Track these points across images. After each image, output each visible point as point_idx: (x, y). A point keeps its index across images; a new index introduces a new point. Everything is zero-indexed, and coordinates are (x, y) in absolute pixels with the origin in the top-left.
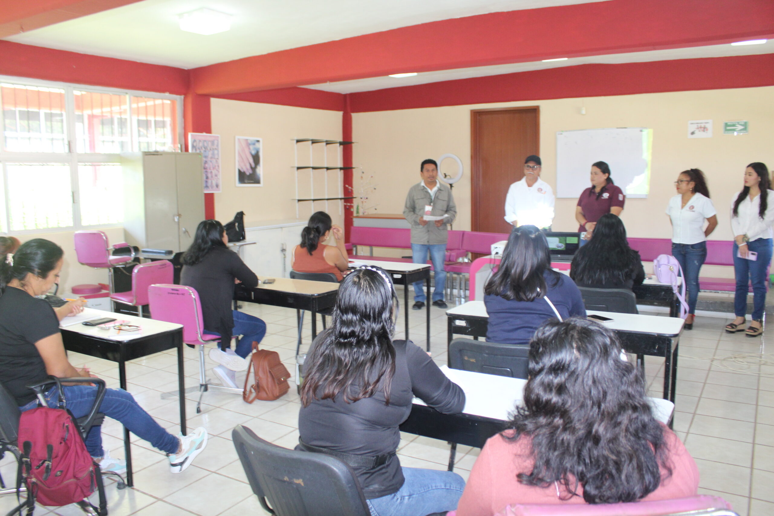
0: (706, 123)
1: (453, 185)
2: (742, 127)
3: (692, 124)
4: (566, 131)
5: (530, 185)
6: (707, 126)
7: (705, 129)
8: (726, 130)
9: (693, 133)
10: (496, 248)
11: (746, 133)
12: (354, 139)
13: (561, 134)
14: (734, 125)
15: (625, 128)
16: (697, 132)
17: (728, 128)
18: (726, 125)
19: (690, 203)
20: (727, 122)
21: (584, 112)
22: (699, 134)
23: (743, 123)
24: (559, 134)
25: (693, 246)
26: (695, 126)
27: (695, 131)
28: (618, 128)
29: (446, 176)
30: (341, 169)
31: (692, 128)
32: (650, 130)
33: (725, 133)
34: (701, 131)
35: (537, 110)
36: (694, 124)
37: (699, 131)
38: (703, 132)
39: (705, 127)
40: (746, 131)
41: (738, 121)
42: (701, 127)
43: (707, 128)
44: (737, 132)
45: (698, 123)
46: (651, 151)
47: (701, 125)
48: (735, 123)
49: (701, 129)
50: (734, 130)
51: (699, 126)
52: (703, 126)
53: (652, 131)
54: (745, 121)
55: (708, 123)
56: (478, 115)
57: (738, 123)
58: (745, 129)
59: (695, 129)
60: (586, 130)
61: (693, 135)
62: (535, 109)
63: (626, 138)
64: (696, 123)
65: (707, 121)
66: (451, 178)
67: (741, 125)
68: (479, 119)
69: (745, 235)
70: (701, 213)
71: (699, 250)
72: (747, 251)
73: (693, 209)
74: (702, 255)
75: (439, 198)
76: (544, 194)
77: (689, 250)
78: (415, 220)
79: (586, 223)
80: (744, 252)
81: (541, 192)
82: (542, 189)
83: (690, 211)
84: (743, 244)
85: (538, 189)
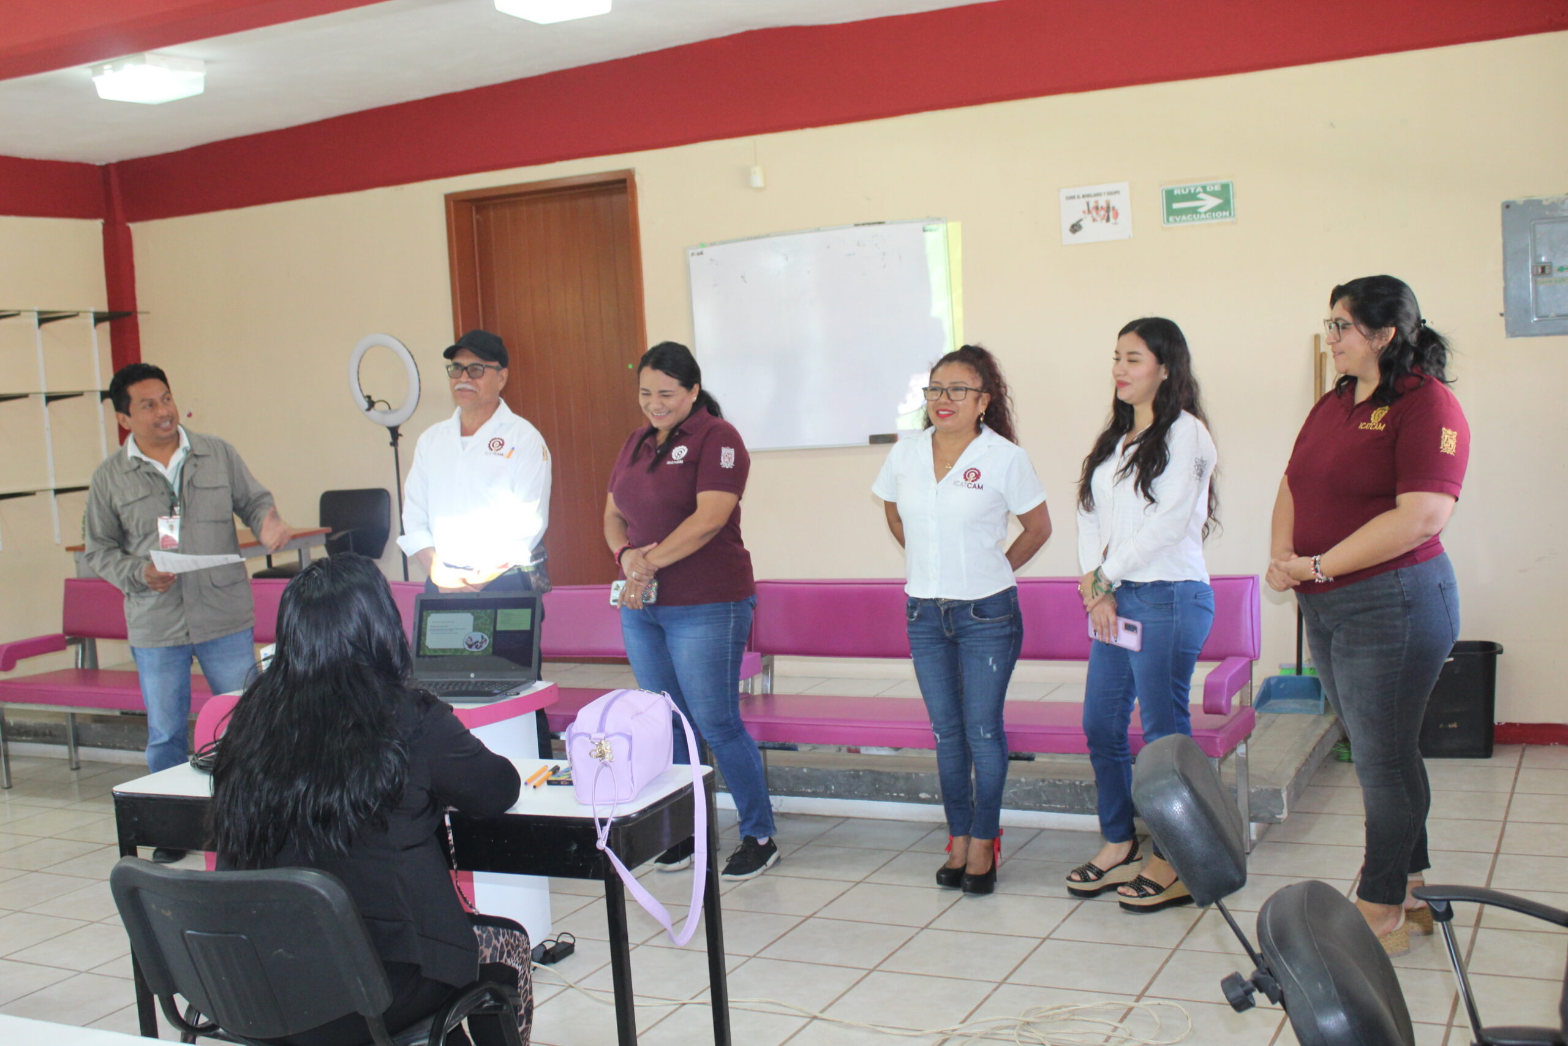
0: (1110, 194)
1: (400, 431)
2: (1214, 202)
3: (1073, 198)
4: (713, 244)
5: (468, 430)
6: (1114, 201)
7: (1109, 213)
8: (1171, 212)
9: (1075, 228)
11: (1229, 220)
12: (141, 304)
13: (701, 253)
14: (1192, 197)
15: (880, 223)
16: (1087, 223)
17: (1176, 206)
18: (1170, 197)
19: (964, 462)
20: (1169, 187)
21: (758, 181)
22: (1094, 230)
23: (1217, 188)
24: (693, 254)
25: (980, 607)
26: (1081, 204)
27: (1081, 220)
28: (856, 225)
29: (371, 404)
31: (1074, 211)
32: (950, 224)
33: (1168, 221)
34: (1098, 219)
35: (628, 182)
36: (1078, 197)
37: (1094, 220)
38: (1104, 221)
39: (1111, 206)
40: (1228, 214)
41: (1204, 183)
42: (1097, 208)
43: (1116, 208)
44: (1203, 216)
45: (1088, 196)
46: (958, 291)
47: (1096, 202)
48: (1195, 190)
49: (1097, 213)
50: (1194, 211)
51: (1092, 205)
52: (1102, 203)
53: (955, 228)
54: (1224, 181)
55: (1117, 192)
56: (474, 208)
57: (1204, 188)
58: (1225, 206)
59: (1081, 216)
60: (768, 236)
61: (1078, 234)
62: (624, 181)
63: (884, 254)
64: (1084, 196)
65: (1112, 187)
66: (390, 408)
67: (1214, 194)
68: (478, 221)
69: (1097, 574)
70: (1002, 495)
71: (1001, 621)
72: (1112, 617)
73: (976, 480)
74: (1009, 636)
75: (197, 483)
76: (509, 456)
77: (969, 623)
78: (130, 575)
79: (623, 550)
80: (1104, 620)
81: (499, 452)
82: (503, 442)
83: (970, 486)
84: (1097, 598)
85: (493, 440)
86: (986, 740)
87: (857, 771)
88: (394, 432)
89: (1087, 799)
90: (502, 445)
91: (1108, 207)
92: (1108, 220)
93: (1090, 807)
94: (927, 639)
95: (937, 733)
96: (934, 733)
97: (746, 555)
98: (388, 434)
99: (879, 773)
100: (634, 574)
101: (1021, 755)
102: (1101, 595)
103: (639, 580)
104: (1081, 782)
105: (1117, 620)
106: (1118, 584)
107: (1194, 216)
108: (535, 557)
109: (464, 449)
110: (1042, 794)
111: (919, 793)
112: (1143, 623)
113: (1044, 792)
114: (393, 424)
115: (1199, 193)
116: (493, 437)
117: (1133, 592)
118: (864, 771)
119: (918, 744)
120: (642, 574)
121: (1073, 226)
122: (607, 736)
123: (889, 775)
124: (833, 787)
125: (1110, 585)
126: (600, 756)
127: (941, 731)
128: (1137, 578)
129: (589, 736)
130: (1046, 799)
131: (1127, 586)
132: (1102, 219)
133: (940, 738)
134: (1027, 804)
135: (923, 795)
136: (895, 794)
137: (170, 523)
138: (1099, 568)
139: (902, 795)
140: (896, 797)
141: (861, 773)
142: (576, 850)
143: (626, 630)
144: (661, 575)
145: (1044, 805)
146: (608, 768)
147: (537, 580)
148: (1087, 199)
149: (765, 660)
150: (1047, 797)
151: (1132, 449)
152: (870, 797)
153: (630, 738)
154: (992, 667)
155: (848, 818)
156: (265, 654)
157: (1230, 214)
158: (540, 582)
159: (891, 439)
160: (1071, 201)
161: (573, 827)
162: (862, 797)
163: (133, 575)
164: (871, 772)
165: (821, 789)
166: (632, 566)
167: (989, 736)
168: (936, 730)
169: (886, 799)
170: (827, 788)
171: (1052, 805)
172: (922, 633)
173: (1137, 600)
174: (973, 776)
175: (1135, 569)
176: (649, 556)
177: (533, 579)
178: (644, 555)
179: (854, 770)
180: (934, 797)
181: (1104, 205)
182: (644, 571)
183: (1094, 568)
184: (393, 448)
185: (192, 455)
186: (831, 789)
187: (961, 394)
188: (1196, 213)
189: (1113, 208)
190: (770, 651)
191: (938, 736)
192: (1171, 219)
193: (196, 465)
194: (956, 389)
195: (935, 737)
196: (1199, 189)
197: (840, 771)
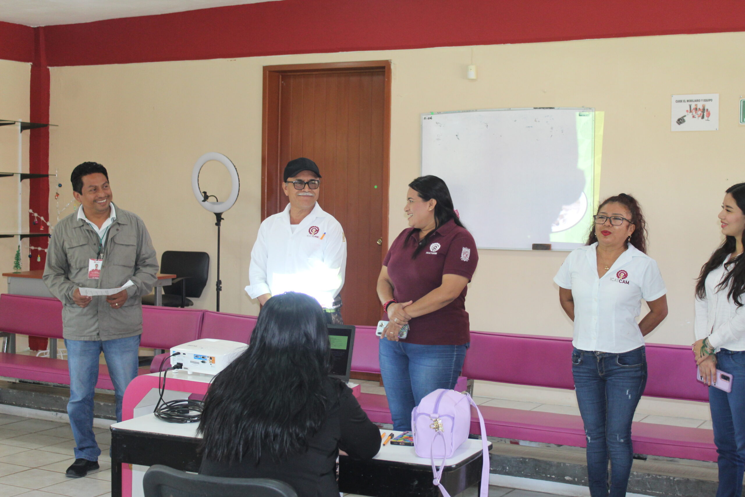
0: (706, 100)
1: (222, 216)
3: (681, 101)
4: (439, 113)
5: (294, 221)
6: (708, 105)
7: (704, 113)
9: (680, 121)
10: (179, 353)
13: (431, 118)
15: (550, 108)
16: (688, 118)
19: (617, 266)
21: (472, 74)
22: (693, 123)
24: (425, 118)
25: (623, 357)
26: (686, 106)
27: (685, 116)
28: (535, 108)
29: (206, 197)
30: (23, 177)
31: (681, 110)
32: (597, 113)
33: (743, 121)
34: (696, 116)
35: (386, 68)
36: (684, 101)
37: (694, 117)
38: (700, 118)
39: (706, 108)
42: (696, 109)
43: (709, 110)
45: (691, 101)
46: (599, 156)
47: (696, 105)
49: (696, 113)
51: (693, 107)
52: (700, 105)
53: (600, 115)
55: (710, 100)
56: (280, 76)
59: (686, 114)
60: (476, 111)
61: (682, 125)
62: (383, 68)
63: (552, 128)
64: (688, 101)
65: (708, 97)
66: (217, 201)
68: (282, 84)
69: (705, 341)
70: (640, 288)
71: (636, 367)
72: (713, 370)
73: (625, 278)
74: (640, 378)
75: (117, 240)
76: (322, 239)
77: (616, 367)
78: (67, 294)
79: (390, 303)
80: (708, 371)
81: (316, 235)
82: (318, 229)
83: (621, 281)
84: (703, 358)
85: (311, 227)
86: (620, 443)
87: (525, 459)
88: (219, 217)
89: (677, 489)
90: (317, 231)
91: (704, 109)
92: (703, 117)
93: (679, 494)
94: (585, 376)
95: (589, 436)
96: (587, 436)
97: (467, 315)
98: (215, 217)
99: (539, 461)
100: (396, 320)
101: (641, 456)
102: (706, 355)
103: (398, 324)
104: (674, 478)
105: (716, 371)
106: (718, 350)
108: (335, 304)
109: (293, 232)
110: (647, 483)
111: (565, 477)
112: (734, 377)
113: (649, 482)
114: (218, 211)
116: (312, 226)
117: (730, 357)
118: (530, 459)
119: (573, 443)
120: (401, 320)
121: (679, 120)
122: (440, 416)
123: (546, 463)
124: (508, 468)
125: (713, 350)
126: (437, 428)
127: (592, 435)
128: (733, 348)
129: (429, 415)
130: (649, 487)
131: (724, 352)
132: (699, 117)
133: (591, 439)
134: (636, 489)
135: (567, 478)
136: (549, 476)
137: (96, 263)
138: (707, 338)
139: (553, 476)
140: (549, 477)
141: (527, 460)
142: (417, 484)
143: (383, 357)
144: (413, 322)
145: (648, 491)
146: (440, 436)
147: (336, 318)
148: (690, 103)
149: (468, 383)
150: (650, 486)
151: (732, 266)
152: (532, 476)
153: (453, 418)
154: (628, 396)
155: (514, 489)
156: (174, 352)
158: (337, 320)
159: (546, 247)
160: (679, 103)
161: (417, 470)
162: (526, 476)
163: (68, 294)
164: (534, 460)
165: (499, 469)
166: (395, 314)
167: (622, 441)
168: (589, 434)
169: (542, 478)
170: (504, 468)
171: (653, 492)
172: (583, 373)
173: (733, 362)
174: (609, 467)
175: (730, 341)
176: (407, 309)
177: (333, 318)
178: (404, 308)
179: (522, 458)
180: (575, 480)
181: (701, 108)
182: (402, 319)
183: (704, 338)
184: (217, 227)
185: (117, 223)
186: (506, 469)
187: (619, 222)
189: (707, 110)
190: (472, 377)
191: (589, 438)
193: (117, 230)
194: (616, 218)
195: (587, 439)
197: (513, 458)
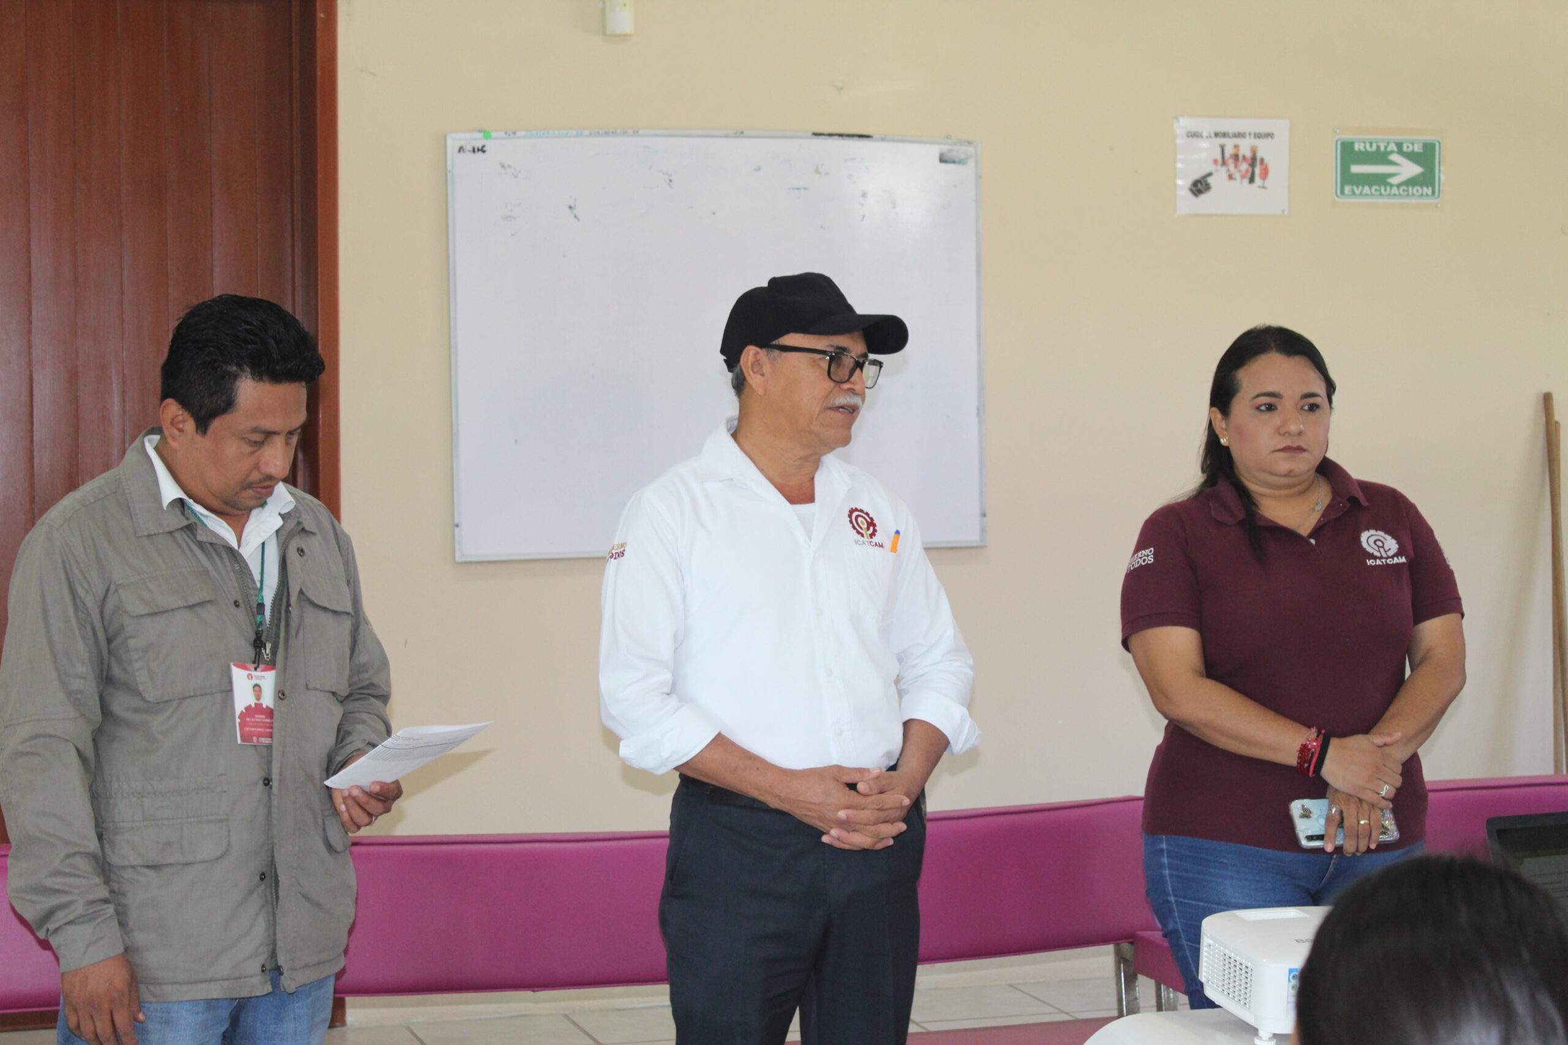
0: (1258, 136)
2: (1414, 170)
3: (1198, 135)
6: (1265, 149)
7: (1255, 165)
8: (1348, 179)
9: (1200, 187)
11: (1431, 201)
13: (483, 150)
14: (1381, 157)
15: (860, 136)
16: (1218, 181)
17: (1356, 169)
18: (1348, 153)
20: (1348, 137)
22: (1229, 194)
23: (1418, 148)
24: (461, 149)
26: (1212, 148)
27: (1210, 174)
31: (1200, 159)
33: (1342, 192)
34: (1237, 176)
36: (1209, 135)
37: (1230, 177)
38: (1246, 181)
39: (1259, 155)
40: (1430, 192)
41: (1399, 138)
42: (1236, 157)
43: (1266, 161)
44: (1395, 190)
45: (1225, 135)
47: (1236, 147)
48: (1386, 147)
49: (1236, 166)
50: (1381, 180)
51: (1229, 151)
52: (1245, 151)
54: (1429, 138)
55: (1269, 135)
57: (1399, 145)
58: (1426, 180)
59: (1209, 167)
60: (635, 133)
61: (1203, 197)
63: (864, 195)
64: (1216, 135)
65: (1263, 126)
67: (1412, 157)
76: (894, 550)
79: (1325, 742)
81: (875, 539)
90: (871, 525)
91: (1254, 159)
92: (1252, 180)
100: (1385, 789)
107: (1383, 189)
115: (1392, 152)
121: (1196, 183)
132: (1243, 177)
148: (1222, 141)
157: (1433, 193)
160: (1195, 140)
181: (1248, 155)
188: (1386, 184)
189: (1262, 160)
192: (1347, 189)
196: (1392, 147)
